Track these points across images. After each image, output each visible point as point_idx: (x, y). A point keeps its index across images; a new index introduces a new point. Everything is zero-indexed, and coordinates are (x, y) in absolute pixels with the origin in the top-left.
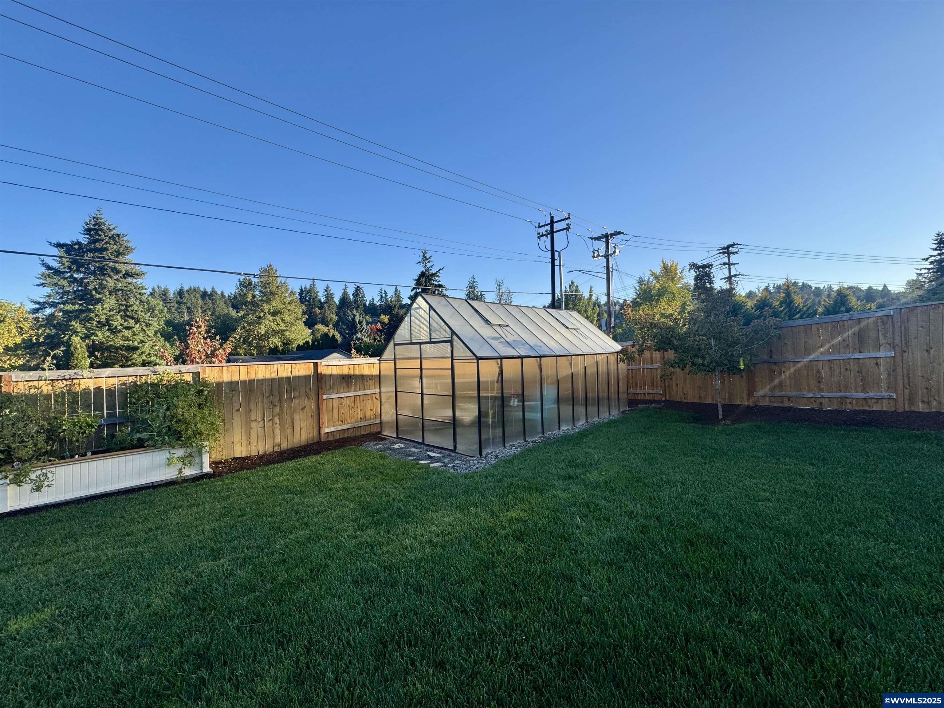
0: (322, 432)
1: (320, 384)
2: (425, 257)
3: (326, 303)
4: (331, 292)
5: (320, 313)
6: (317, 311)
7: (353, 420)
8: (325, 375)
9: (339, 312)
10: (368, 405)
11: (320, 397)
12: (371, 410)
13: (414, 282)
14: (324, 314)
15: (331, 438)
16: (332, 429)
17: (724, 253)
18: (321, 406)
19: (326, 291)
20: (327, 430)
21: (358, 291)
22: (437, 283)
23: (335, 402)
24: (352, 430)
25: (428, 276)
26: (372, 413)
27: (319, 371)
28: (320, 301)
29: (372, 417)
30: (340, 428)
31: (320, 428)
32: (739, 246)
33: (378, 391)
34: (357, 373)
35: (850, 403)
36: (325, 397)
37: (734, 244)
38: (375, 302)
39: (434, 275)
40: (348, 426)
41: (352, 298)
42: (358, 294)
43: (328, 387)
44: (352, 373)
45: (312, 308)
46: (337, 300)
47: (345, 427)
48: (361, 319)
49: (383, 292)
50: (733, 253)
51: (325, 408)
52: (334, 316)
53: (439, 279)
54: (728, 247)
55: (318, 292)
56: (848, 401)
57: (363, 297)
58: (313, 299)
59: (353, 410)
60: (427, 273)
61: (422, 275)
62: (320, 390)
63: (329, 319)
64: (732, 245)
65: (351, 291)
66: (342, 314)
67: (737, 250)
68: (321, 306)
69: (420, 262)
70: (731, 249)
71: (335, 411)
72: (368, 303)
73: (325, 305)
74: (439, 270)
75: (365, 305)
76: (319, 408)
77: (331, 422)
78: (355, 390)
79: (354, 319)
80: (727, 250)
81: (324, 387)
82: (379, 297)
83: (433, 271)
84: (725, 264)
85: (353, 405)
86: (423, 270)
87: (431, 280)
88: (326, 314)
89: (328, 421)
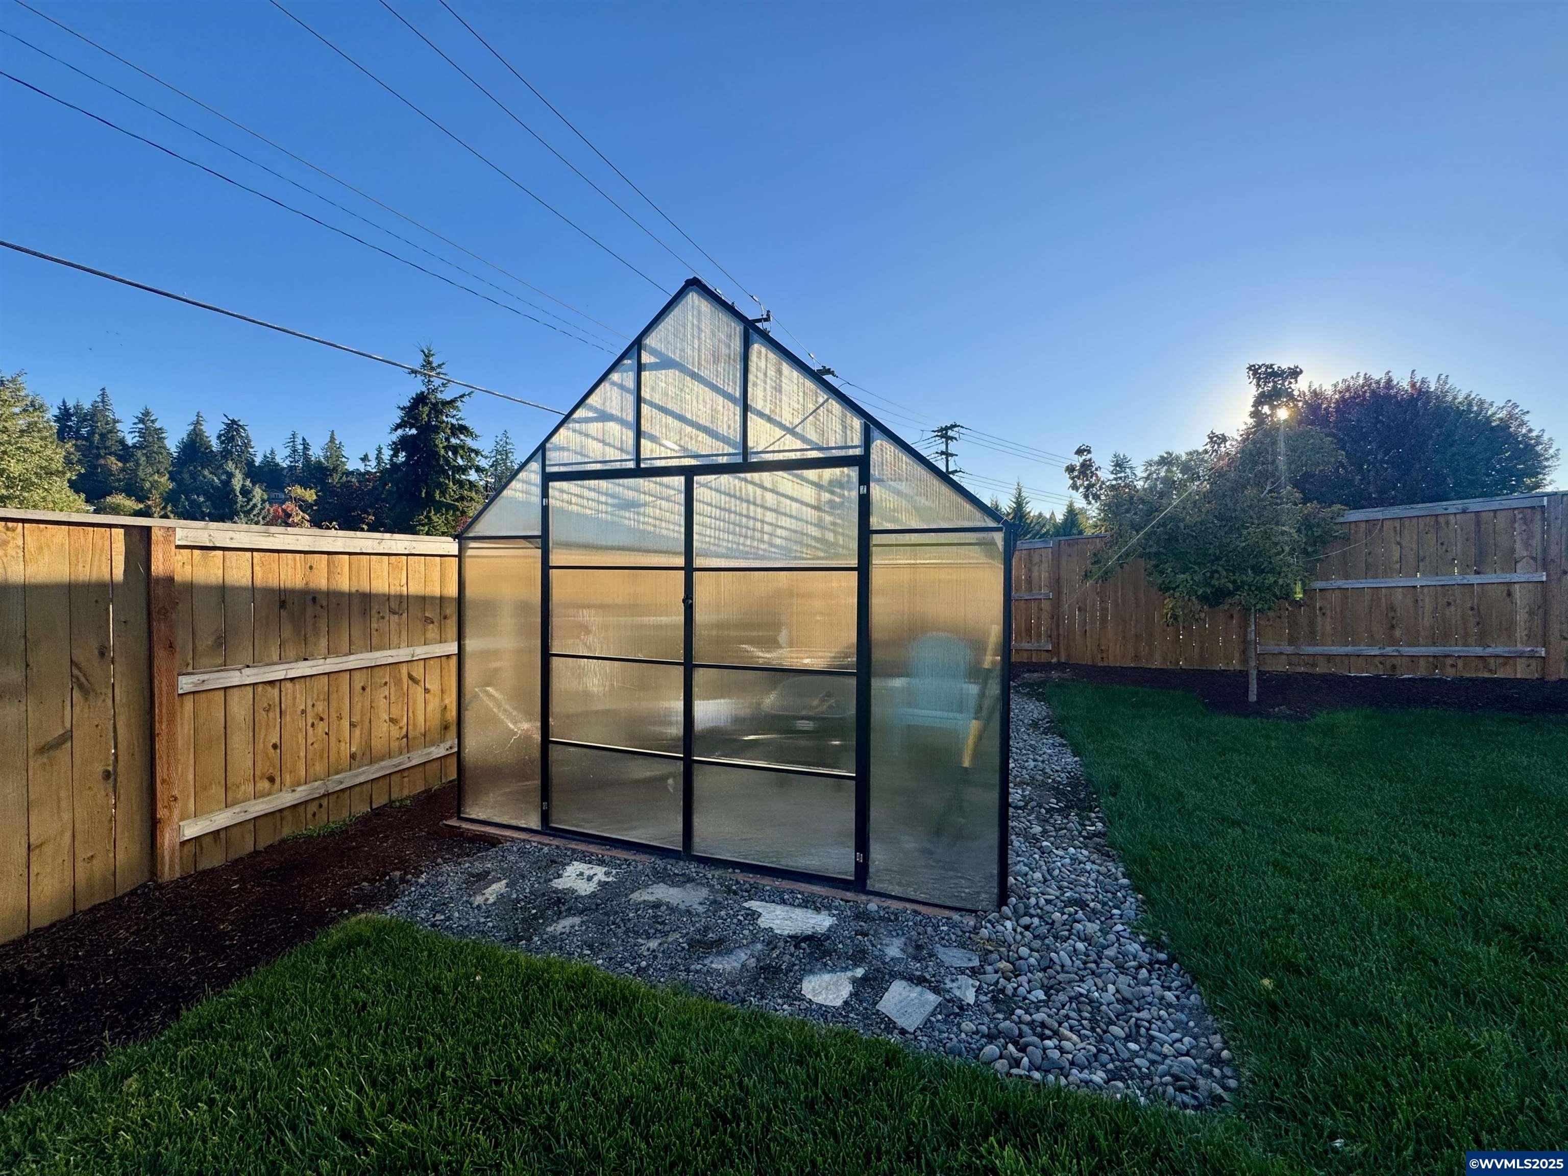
0: (168, 840)
1: (161, 628)
2: (429, 363)
3: (141, 447)
4: (157, 425)
5: (123, 470)
6: (115, 464)
7: (319, 768)
8: (190, 588)
9: (179, 473)
10: (383, 703)
11: (161, 684)
12: (393, 721)
13: (401, 413)
14: (134, 471)
15: (214, 859)
16: (222, 819)
17: (942, 437)
18: (162, 728)
19: (141, 421)
20: (191, 830)
21: (232, 430)
22: (454, 421)
23: (240, 707)
24: (313, 807)
25: (435, 405)
26: (395, 732)
27: (158, 567)
28: (122, 442)
29: (395, 745)
30: (259, 808)
31: (153, 825)
32: (962, 430)
33: (453, 648)
34: (344, 584)
35: (1453, 666)
36: (186, 683)
37: (955, 426)
38: (278, 460)
39: (446, 403)
40: (301, 793)
41: (215, 445)
42: (233, 437)
43: (206, 641)
44: (321, 582)
45: (98, 456)
46: (172, 444)
47: (286, 799)
48: (248, 483)
49: (299, 441)
50: (952, 438)
51: (184, 730)
52: (164, 479)
53: (460, 415)
54: (947, 428)
55: (115, 421)
56: (1449, 661)
57: (247, 445)
58: (103, 436)
59: (322, 727)
60: (432, 397)
61: (420, 399)
62: (160, 653)
63: (148, 485)
64: (953, 427)
65: (212, 432)
66: (186, 476)
67: (957, 436)
68: (126, 453)
69: (414, 372)
70: (950, 433)
71: (239, 741)
72: (258, 461)
73: (139, 454)
74: (462, 396)
75: (250, 463)
76: (151, 737)
77: (217, 791)
78: (331, 652)
79: (227, 483)
80: (944, 433)
81: (182, 637)
82: (288, 451)
83: (447, 396)
84: (942, 453)
85: (321, 707)
86: (424, 389)
87: (441, 413)
88: (141, 474)
89: (200, 788)
